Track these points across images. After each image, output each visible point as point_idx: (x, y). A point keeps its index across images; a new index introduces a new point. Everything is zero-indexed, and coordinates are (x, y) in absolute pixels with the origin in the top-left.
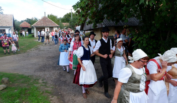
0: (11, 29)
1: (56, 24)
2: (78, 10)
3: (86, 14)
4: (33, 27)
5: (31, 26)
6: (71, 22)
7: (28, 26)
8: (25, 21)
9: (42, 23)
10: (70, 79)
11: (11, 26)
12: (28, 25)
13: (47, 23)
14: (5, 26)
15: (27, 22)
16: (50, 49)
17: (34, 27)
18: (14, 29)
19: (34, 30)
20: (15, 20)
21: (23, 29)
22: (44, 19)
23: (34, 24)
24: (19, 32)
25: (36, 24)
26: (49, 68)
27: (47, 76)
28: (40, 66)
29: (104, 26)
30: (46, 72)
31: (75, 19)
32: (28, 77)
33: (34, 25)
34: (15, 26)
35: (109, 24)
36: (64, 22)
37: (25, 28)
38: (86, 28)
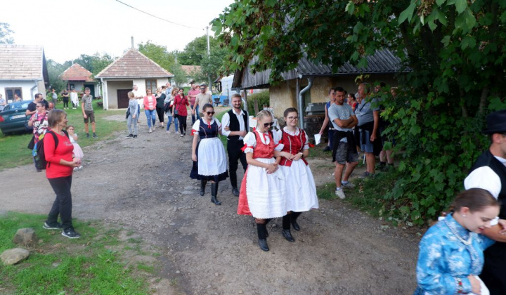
0: (37, 88)
1: (163, 69)
2: (225, 33)
3: (248, 46)
4: (99, 79)
5: (93, 76)
6: (206, 65)
7: (86, 77)
8: (77, 61)
9: (125, 68)
10: (205, 230)
11: (36, 78)
12: (86, 75)
13: (138, 67)
14: (21, 78)
15: (82, 65)
16: (149, 143)
17: (102, 80)
18: (47, 86)
19: (101, 88)
20: (47, 59)
21: (71, 85)
22: (130, 57)
23: (103, 72)
24: (60, 94)
25: (107, 73)
26: (145, 199)
27: (142, 222)
28: (122, 192)
29: (301, 76)
30: (137, 211)
31: (219, 56)
32: (89, 224)
33: (101, 73)
34: (48, 78)
35: (315, 69)
36: (188, 64)
37: (77, 81)
38: (250, 82)
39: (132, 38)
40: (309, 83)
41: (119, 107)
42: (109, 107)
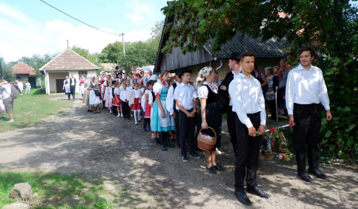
1: (92, 64)
4: (42, 72)
7: (29, 71)
9: (63, 63)
12: (31, 71)
13: (73, 62)
15: (26, 63)
17: (45, 72)
21: (17, 77)
22: (66, 55)
23: (46, 65)
25: (49, 66)
29: (215, 59)
34: (1, 71)
37: (22, 74)
38: (168, 67)
39: (67, 41)
40: (221, 64)
41: (58, 92)
42: (51, 93)
